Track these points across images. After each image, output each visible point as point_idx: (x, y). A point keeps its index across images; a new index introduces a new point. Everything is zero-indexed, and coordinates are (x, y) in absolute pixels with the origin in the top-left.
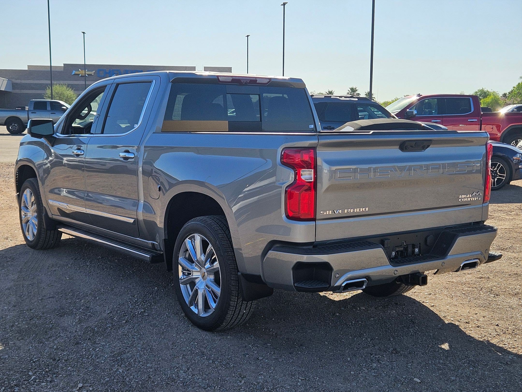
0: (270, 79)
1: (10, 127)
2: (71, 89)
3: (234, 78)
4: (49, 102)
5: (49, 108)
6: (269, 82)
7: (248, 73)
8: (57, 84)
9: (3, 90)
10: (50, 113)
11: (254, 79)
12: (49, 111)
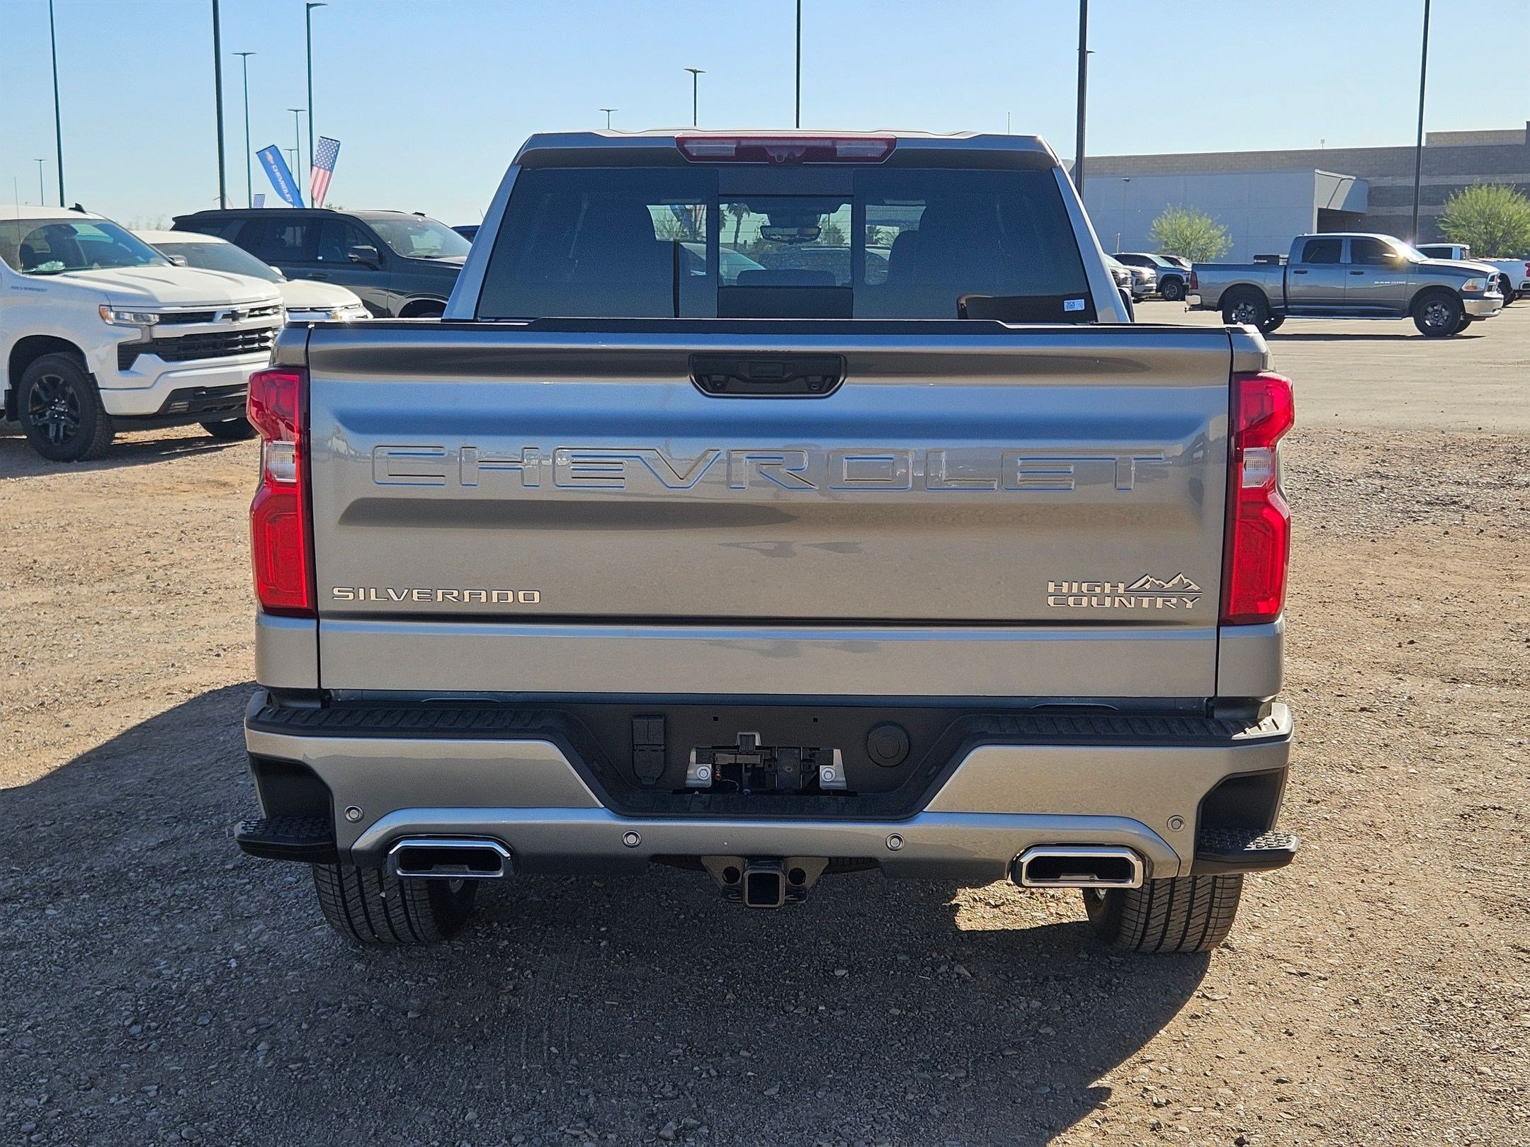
0: (892, 142)
1: (1234, 315)
2: (1524, 199)
3: (744, 143)
4: (1349, 239)
5: (1346, 257)
6: (888, 151)
7: (798, 127)
8: (1481, 185)
9: (1339, 209)
10: (1349, 271)
11: (828, 143)
12: (1346, 266)
